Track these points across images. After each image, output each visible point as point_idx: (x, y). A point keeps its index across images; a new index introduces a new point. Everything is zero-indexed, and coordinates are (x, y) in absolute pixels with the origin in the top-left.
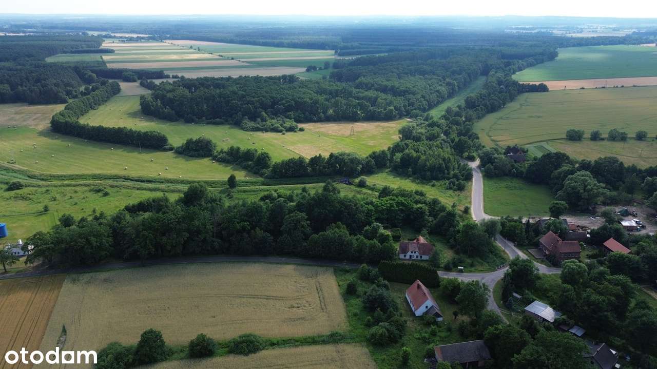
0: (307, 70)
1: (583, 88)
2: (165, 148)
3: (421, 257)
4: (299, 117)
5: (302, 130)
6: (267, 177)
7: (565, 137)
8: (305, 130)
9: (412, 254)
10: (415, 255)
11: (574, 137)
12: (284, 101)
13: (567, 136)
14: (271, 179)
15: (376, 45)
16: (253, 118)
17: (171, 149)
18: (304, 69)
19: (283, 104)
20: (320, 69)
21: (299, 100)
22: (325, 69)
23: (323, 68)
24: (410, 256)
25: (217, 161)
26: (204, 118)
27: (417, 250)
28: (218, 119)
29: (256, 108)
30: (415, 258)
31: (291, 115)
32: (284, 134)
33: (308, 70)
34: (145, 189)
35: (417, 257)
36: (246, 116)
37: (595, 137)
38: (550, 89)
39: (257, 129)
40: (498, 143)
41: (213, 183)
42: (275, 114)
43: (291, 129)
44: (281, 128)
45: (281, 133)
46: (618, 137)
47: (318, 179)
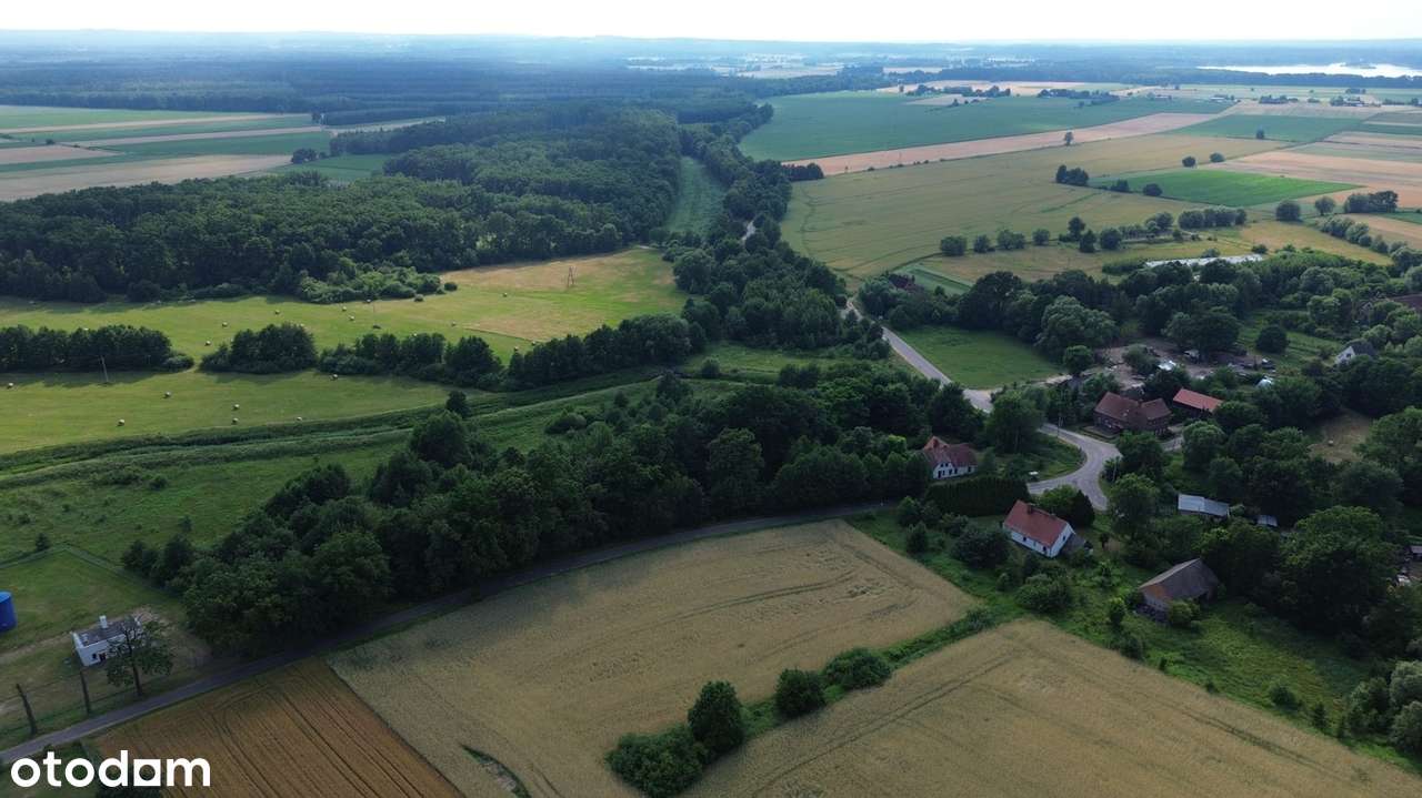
0: (293, 160)
1: (871, 169)
2: (171, 363)
3: (956, 471)
4: (423, 260)
5: (451, 287)
6: (507, 389)
7: (939, 251)
8: (459, 287)
9: (942, 469)
10: (946, 469)
11: (953, 249)
12: (374, 229)
13: (942, 249)
14: (517, 390)
15: (390, 99)
16: (320, 273)
17: (188, 364)
18: (288, 158)
19: (374, 235)
20: (323, 156)
21: (411, 223)
22: (333, 155)
23: (328, 154)
24: (940, 473)
25: (342, 373)
26: (183, 285)
27: (948, 459)
28: (225, 285)
29: (317, 248)
30: (947, 475)
31: (401, 257)
32: (419, 300)
33: (296, 160)
34: (250, 457)
35: (950, 472)
36: (301, 269)
37: (982, 247)
38: (825, 174)
39: (347, 297)
40: (850, 272)
41: (399, 419)
42: (367, 257)
43: (429, 289)
44: (405, 289)
45: (413, 300)
46: (1011, 243)
47: (615, 377)
